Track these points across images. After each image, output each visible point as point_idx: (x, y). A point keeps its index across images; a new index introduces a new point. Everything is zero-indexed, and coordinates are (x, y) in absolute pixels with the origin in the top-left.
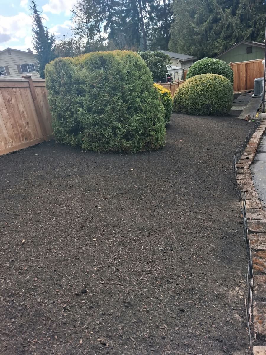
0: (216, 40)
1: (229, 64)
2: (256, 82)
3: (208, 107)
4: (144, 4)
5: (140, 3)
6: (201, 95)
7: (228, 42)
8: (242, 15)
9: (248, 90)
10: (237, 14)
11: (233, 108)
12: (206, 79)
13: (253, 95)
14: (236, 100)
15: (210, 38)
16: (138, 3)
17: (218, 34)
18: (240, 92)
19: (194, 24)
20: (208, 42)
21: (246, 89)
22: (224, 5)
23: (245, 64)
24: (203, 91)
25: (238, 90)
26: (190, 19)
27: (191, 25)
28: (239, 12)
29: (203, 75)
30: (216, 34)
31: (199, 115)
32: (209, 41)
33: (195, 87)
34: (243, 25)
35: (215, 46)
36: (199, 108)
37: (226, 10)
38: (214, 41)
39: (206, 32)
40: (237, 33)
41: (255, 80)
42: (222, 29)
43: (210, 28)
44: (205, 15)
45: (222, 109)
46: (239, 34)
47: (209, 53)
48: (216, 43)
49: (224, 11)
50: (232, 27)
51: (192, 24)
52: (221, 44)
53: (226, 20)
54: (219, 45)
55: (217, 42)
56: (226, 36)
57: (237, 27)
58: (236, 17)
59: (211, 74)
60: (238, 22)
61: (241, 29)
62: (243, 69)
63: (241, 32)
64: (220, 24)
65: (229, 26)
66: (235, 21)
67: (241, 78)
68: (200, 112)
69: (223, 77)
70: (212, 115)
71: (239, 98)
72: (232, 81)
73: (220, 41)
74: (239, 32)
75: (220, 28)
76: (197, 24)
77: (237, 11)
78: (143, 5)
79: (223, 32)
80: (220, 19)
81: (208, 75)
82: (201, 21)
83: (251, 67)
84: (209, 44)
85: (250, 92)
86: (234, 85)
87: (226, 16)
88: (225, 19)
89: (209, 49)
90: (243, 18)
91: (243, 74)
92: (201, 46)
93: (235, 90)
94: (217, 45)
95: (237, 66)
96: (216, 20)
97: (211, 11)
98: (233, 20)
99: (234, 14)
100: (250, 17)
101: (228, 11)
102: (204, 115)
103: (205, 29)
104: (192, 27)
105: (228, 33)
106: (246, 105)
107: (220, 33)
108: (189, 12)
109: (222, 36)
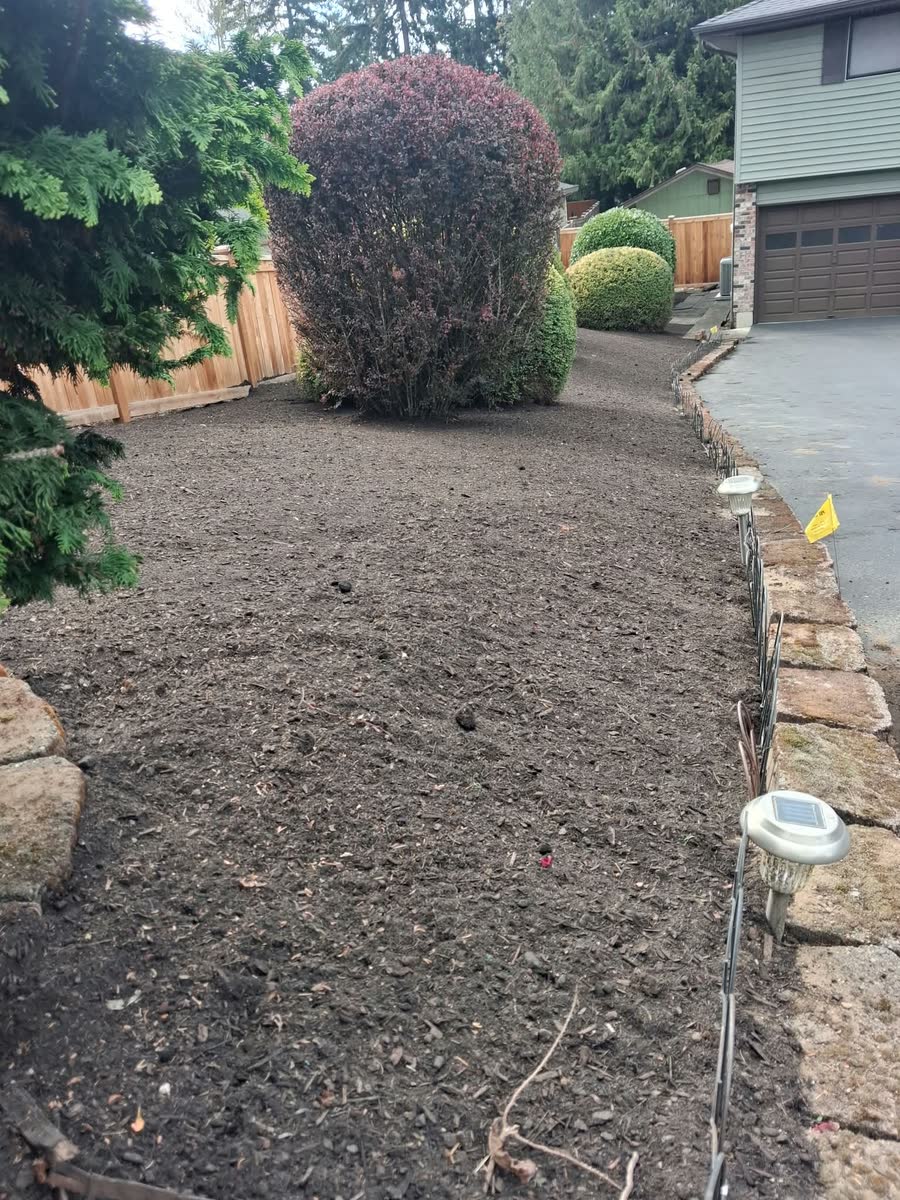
0: (630, 140)
1: (665, 222)
2: (724, 265)
3: (625, 313)
4: (415, 10)
5: (400, 8)
6: (613, 288)
7: (663, 150)
8: (701, 75)
9: (708, 285)
10: (689, 73)
11: (675, 320)
12: (622, 258)
13: (719, 295)
14: (680, 306)
15: (615, 134)
16: (395, 7)
17: (635, 123)
18: (691, 287)
19: (572, 92)
20: (608, 146)
21: (705, 281)
22: (652, 43)
23: (704, 223)
24: (616, 281)
25: (687, 282)
26: (558, 77)
27: (562, 96)
28: (692, 67)
29: (616, 249)
30: (631, 124)
31: (608, 329)
32: (610, 142)
33: (600, 274)
34: (705, 100)
35: (629, 157)
36: (607, 314)
37: (658, 56)
38: (625, 144)
39: (604, 115)
40: (689, 126)
41: (723, 260)
42: (648, 110)
43: (615, 106)
44: (600, 66)
45: (653, 320)
46: (693, 127)
47: (611, 177)
48: (632, 150)
49: (653, 60)
50: (675, 105)
51: (566, 92)
52: (643, 153)
53: (661, 84)
54: (641, 156)
55: (635, 147)
56: (657, 130)
57: (688, 107)
58: (687, 80)
59: (631, 249)
60: (693, 93)
61: (698, 113)
62: (697, 233)
63: (699, 122)
64: (643, 97)
65: (668, 103)
66: (682, 89)
67: (693, 255)
68: (610, 324)
69: (653, 255)
70: (632, 330)
71: (689, 300)
72: (672, 260)
73: (641, 143)
74: (693, 122)
75: (642, 108)
76: (580, 94)
77: (689, 65)
78: (412, 15)
79: (650, 120)
80: (643, 81)
81: (625, 250)
82: (591, 85)
83: (714, 230)
84: (613, 151)
85: (714, 288)
86: (678, 271)
87: (661, 75)
88: (656, 82)
89: (613, 165)
90: (706, 81)
91: (697, 246)
92: (589, 154)
93: (677, 280)
94: (635, 155)
95: (683, 226)
96: (631, 84)
97: (617, 56)
98: (678, 87)
99: (680, 70)
100: (723, 80)
101: (665, 61)
102: (617, 329)
103: (603, 109)
104: (567, 101)
105: (665, 122)
106: (702, 315)
107: (643, 120)
108: (554, 55)
109: (646, 129)
